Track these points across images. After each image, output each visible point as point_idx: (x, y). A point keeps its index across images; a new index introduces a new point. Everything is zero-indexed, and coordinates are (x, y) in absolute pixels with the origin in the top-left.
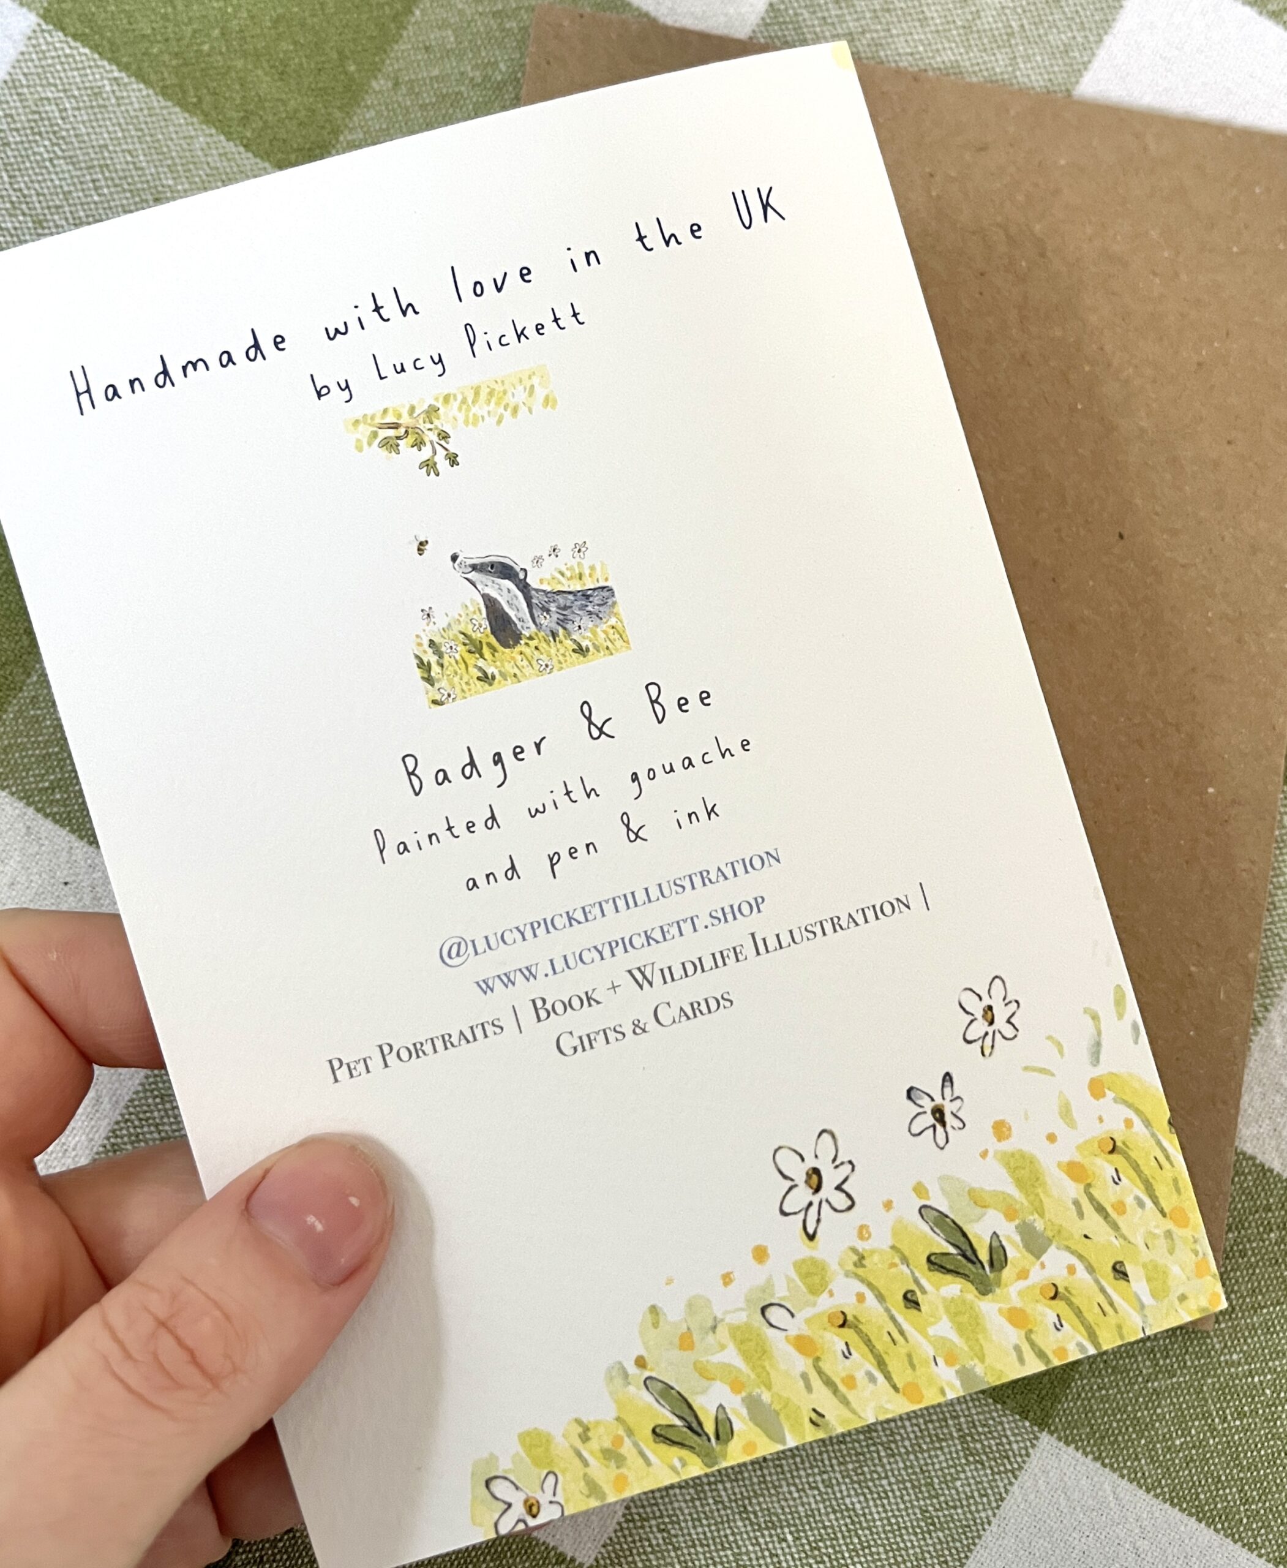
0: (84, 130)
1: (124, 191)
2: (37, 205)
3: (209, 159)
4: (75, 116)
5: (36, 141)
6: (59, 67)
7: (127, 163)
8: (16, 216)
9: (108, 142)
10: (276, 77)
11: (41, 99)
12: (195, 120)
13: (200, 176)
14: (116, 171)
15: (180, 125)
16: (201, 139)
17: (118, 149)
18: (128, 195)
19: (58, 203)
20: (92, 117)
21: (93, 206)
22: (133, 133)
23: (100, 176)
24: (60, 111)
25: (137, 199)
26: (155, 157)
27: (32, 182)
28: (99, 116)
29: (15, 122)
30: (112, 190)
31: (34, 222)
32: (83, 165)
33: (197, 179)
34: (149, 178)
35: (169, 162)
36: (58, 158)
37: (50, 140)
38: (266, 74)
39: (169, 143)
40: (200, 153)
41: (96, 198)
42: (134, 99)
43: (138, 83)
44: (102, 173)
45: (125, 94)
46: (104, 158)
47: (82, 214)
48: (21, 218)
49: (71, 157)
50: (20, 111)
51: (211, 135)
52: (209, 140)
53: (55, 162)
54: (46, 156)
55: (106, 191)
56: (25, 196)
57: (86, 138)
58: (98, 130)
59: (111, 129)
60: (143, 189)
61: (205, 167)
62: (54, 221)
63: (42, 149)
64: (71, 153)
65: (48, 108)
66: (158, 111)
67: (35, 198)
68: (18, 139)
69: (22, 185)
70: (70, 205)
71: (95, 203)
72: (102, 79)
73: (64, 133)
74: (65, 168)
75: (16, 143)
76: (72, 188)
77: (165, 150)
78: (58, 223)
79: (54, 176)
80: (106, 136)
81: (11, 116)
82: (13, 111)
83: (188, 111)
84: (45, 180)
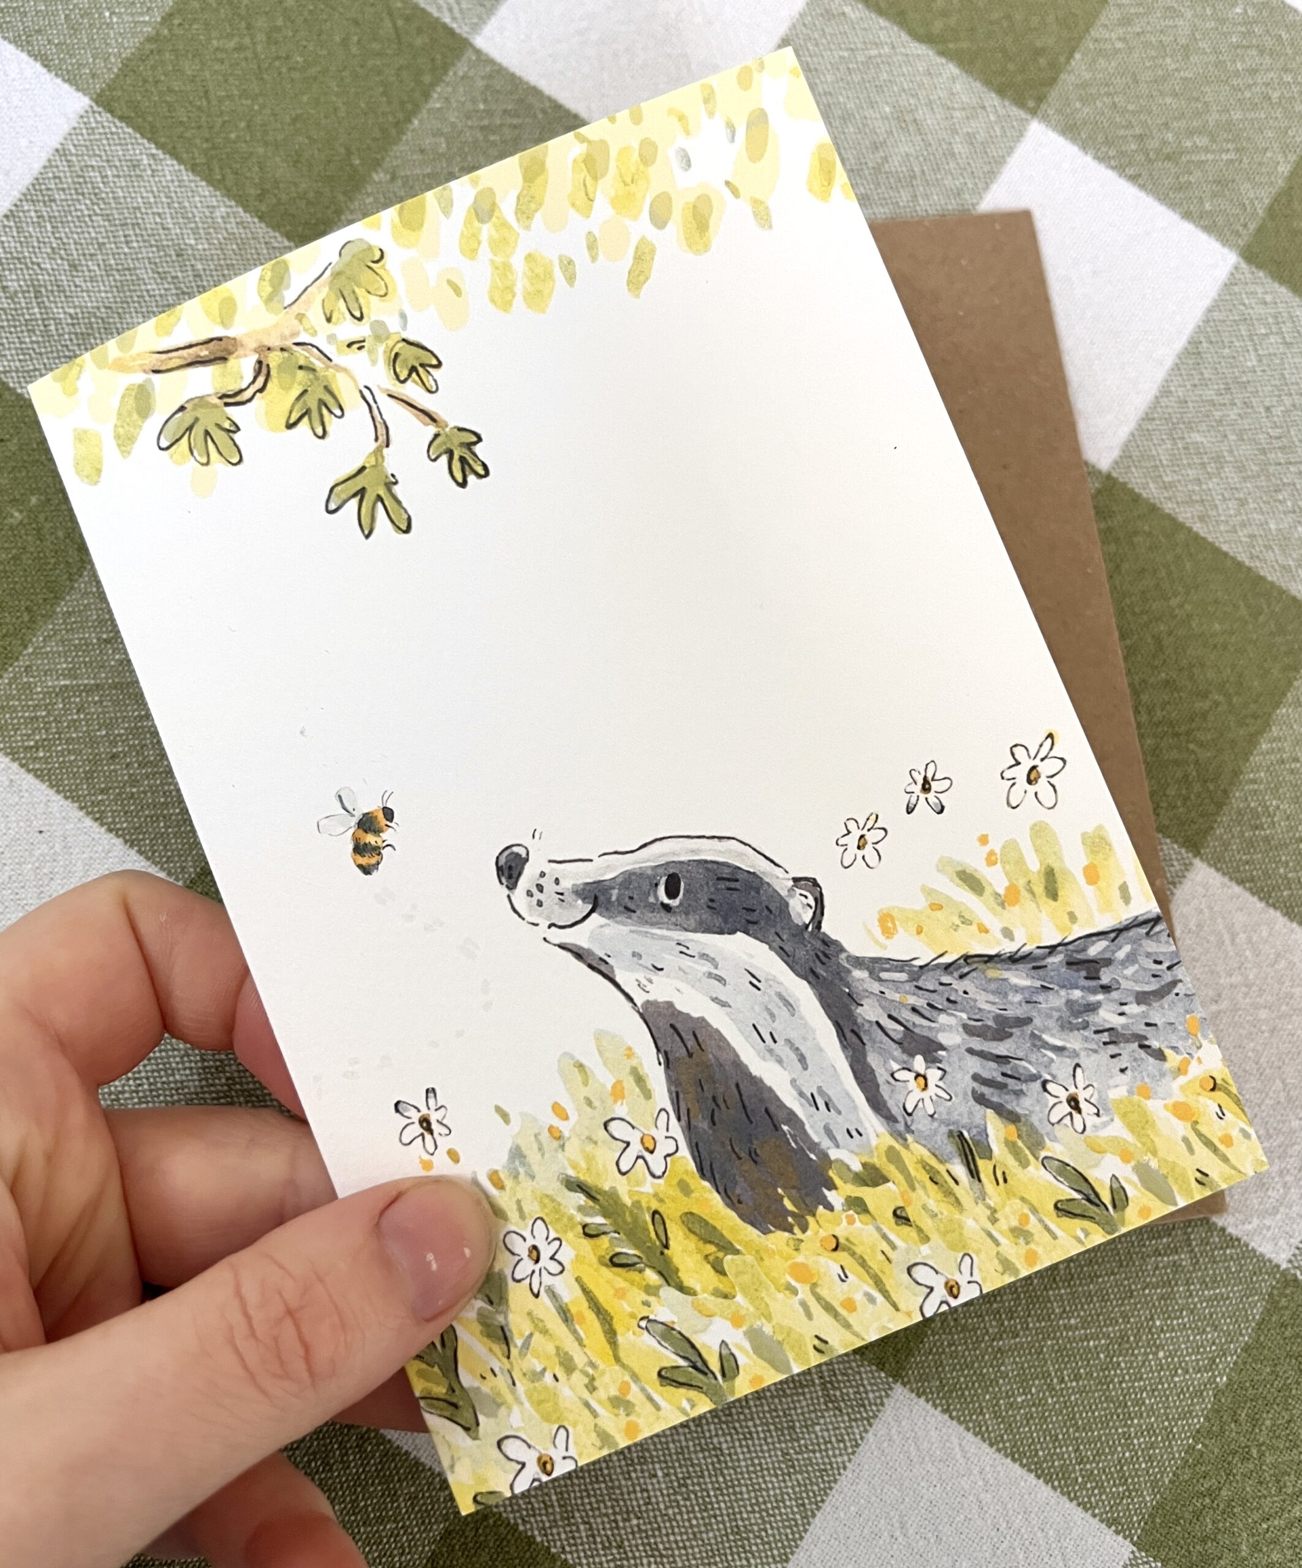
0: (121, 194)
1: (151, 246)
2: (75, 252)
3: (228, 226)
4: (114, 182)
5: (78, 200)
6: (105, 142)
7: (156, 223)
8: (55, 259)
9: (141, 205)
10: (291, 164)
11: (87, 166)
12: (218, 193)
13: (218, 239)
14: (146, 229)
15: (205, 197)
16: (223, 209)
17: (149, 211)
18: (154, 249)
19: (92, 251)
20: (130, 184)
21: (122, 256)
22: (164, 200)
23: (131, 232)
24: (102, 177)
25: (162, 253)
26: (181, 220)
27: (72, 232)
28: (136, 184)
29: (61, 183)
30: (141, 244)
31: (70, 265)
32: (117, 222)
33: (216, 242)
34: (174, 237)
35: (193, 225)
36: (96, 215)
37: (91, 200)
38: (282, 161)
39: (194, 210)
40: (220, 220)
41: (126, 250)
42: (167, 173)
43: (172, 159)
44: (134, 230)
45: (160, 168)
46: (136, 218)
47: (112, 262)
48: (59, 262)
49: (107, 215)
50: (68, 174)
51: (231, 207)
52: (229, 210)
53: (94, 218)
54: (86, 212)
55: (135, 244)
56: (64, 244)
57: (122, 200)
58: (133, 195)
59: (145, 195)
60: (168, 246)
61: (224, 232)
62: (87, 266)
63: (83, 207)
64: (109, 212)
65: (92, 174)
66: (187, 183)
67: (73, 247)
68: (63, 197)
69: (63, 235)
70: (102, 254)
71: (125, 254)
72: (141, 154)
73: (104, 195)
74: (102, 223)
75: (61, 200)
76: (106, 240)
77: (190, 215)
78: (92, 268)
79: (91, 230)
80: (140, 200)
81: (59, 178)
82: (62, 174)
83: (213, 186)
84: (83, 232)
